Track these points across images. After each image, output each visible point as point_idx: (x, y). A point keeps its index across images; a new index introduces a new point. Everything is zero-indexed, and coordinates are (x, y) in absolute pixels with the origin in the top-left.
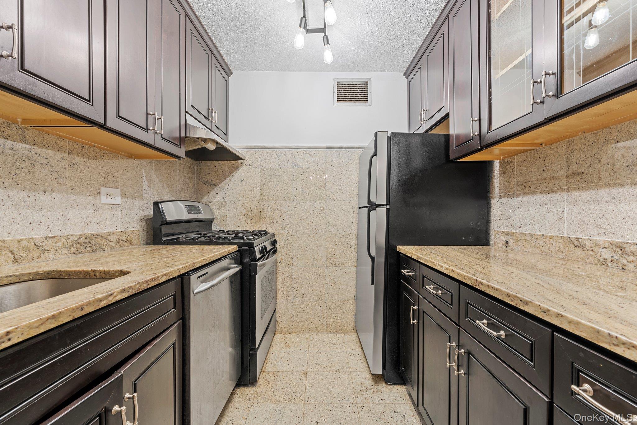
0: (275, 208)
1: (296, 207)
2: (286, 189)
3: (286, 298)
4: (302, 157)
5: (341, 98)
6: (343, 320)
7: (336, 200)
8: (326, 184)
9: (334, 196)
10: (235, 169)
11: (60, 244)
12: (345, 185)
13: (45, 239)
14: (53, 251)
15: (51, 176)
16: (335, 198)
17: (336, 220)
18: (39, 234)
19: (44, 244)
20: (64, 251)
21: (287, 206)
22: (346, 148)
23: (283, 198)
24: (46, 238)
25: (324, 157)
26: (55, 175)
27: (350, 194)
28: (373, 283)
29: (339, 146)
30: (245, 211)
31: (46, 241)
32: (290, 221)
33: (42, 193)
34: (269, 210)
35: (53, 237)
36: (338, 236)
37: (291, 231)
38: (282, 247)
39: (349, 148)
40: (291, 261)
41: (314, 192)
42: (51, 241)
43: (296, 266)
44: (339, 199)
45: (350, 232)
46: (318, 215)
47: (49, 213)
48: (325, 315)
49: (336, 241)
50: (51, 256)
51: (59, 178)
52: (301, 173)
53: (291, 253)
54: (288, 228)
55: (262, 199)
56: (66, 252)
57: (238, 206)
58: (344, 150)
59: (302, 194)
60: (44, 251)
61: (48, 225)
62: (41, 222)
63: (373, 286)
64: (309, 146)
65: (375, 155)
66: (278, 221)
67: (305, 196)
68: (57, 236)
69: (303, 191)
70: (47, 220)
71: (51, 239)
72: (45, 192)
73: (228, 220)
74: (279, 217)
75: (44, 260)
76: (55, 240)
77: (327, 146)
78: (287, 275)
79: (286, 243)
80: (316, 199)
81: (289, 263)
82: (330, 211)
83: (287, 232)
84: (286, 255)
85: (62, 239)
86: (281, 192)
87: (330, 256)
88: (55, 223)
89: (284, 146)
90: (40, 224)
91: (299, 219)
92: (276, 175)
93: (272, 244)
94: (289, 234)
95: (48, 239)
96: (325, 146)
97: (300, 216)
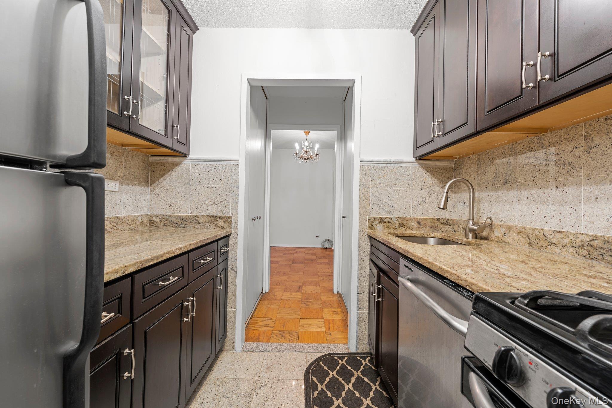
11: (566, 241)
13: (552, 232)
14: (560, 247)
15: (563, 170)
18: (550, 226)
19: (551, 237)
20: (572, 250)
24: (554, 231)
26: (567, 168)
31: (553, 235)
33: (554, 189)
35: (560, 232)
42: (558, 236)
47: (561, 208)
50: (558, 250)
51: (572, 169)
56: (574, 252)
60: (551, 243)
61: (560, 220)
62: (553, 216)
68: (564, 232)
70: (559, 214)
71: (558, 234)
72: (557, 187)
75: (551, 252)
76: (562, 235)
85: (570, 236)
88: (566, 218)
95: (555, 232)
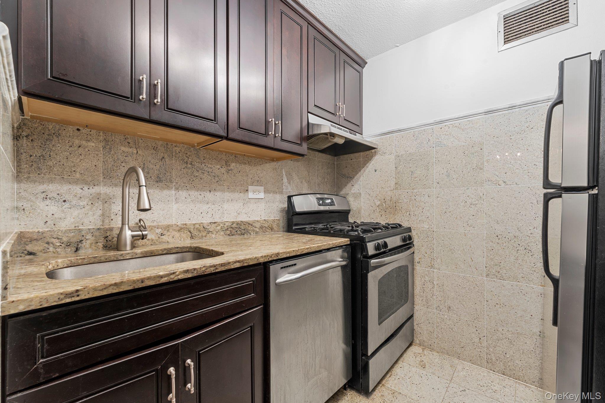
0: (412, 198)
1: (439, 196)
2: (425, 176)
3: (426, 306)
4: (447, 134)
5: (512, 36)
6: (517, 362)
7: (503, 185)
8: (485, 164)
9: (499, 179)
10: (368, 159)
11: (219, 228)
12: (519, 162)
13: (209, 224)
14: (215, 233)
15: (214, 180)
16: (501, 182)
17: (503, 214)
18: (206, 221)
19: (209, 227)
20: (222, 233)
21: (426, 196)
22: (520, 106)
23: (421, 186)
24: (210, 223)
25: (480, 127)
26: (217, 179)
27: (529, 174)
28: (555, 323)
29: (508, 106)
30: (379, 202)
31: (210, 225)
32: (431, 214)
33: (208, 192)
34: (405, 201)
35: (215, 223)
36: (507, 237)
37: (433, 226)
38: (421, 245)
39: (526, 104)
40: (433, 263)
41: (466, 175)
42: (213, 225)
43: (439, 270)
44: (508, 183)
45: (529, 232)
46: (472, 206)
47: (213, 206)
48: (485, 344)
49: (503, 243)
50: (214, 236)
51: (219, 181)
52: (446, 154)
53: (432, 253)
54: (428, 222)
55: (396, 189)
56: (223, 234)
57: (372, 197)
58: (517, 110)
59: (448, 180)
60: (209, 232)
61: (212, 214)
62: (208, 212)
63: (556, 329)
64: (457, 117)
65: (559, 101)
66: (415, 213)
67: (452, 182)
68: (217, 222)
69: (448, 176)
70: (212, 210)
71: (213, 224)
72: (210, 191)
73: (363, 211)
74: (417, 209)
75: (209, 238)
76: (216, 225)
77: (486, 111)
78: (427, 279)
79: (426, 240)
80: (469, 185)
81: (430, 265)
82: (492, 200)
83: (428, 227)
84: (426, 255)
85: (221, 224)
86: (418, 179)
87: (492, 263)
88: (216, 213)
89: (423, 124)
90: (207, 213)
91: (444, 212)
92: (413, 160)
93: (403, 240)
94: (430, 229)
95: (211, 224)
96: (483, 111)
97: (444, 208)
